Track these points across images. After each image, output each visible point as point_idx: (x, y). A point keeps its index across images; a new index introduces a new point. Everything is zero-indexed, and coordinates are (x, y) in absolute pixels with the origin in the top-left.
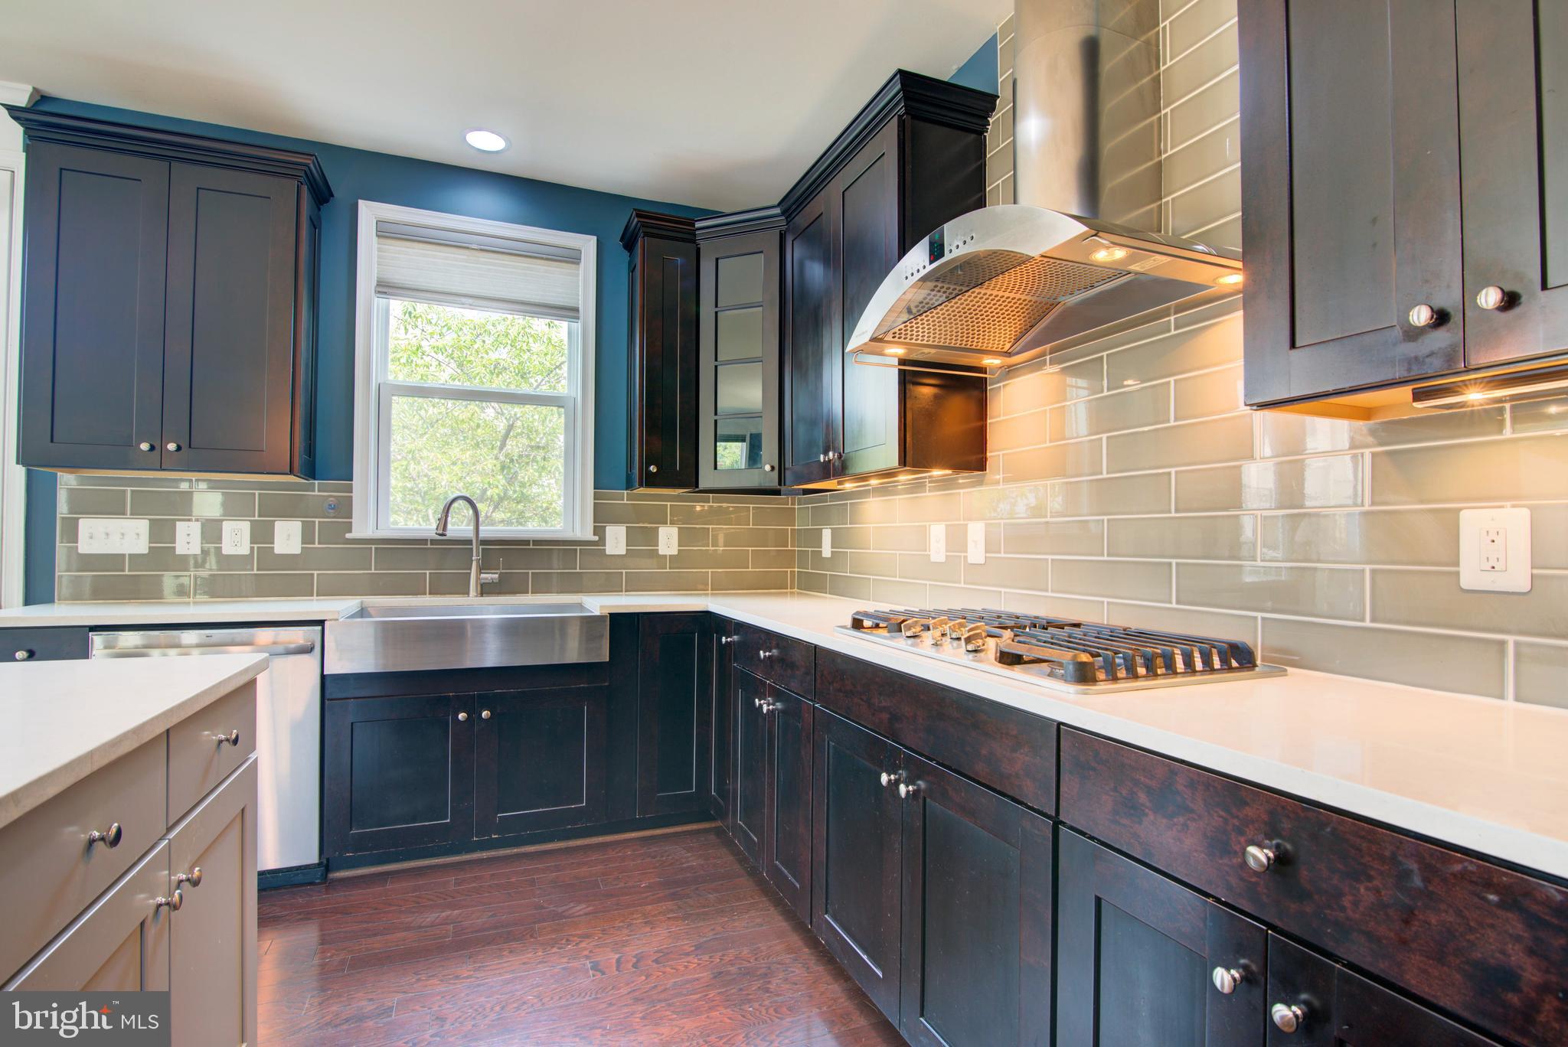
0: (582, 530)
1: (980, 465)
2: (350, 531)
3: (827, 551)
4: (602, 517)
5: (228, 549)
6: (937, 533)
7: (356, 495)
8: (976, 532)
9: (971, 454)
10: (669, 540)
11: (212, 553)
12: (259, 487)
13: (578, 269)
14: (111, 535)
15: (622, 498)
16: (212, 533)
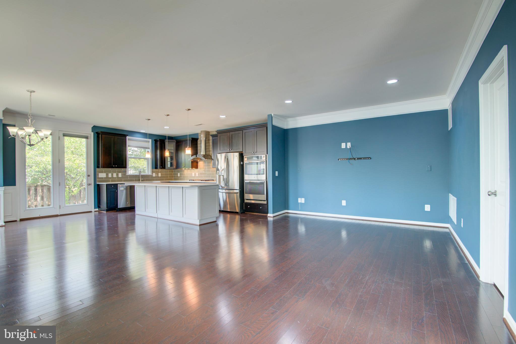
0: (150, 173)
1: (197, 168)
2: (126, 174)
3: (179, 175)
4: (153, 172)
5: (114, 177)
6: (193, 174)
7: (127, 170)
8: (197, 174)
9: (197, 167)
10: (160, 175)
11: (112, 177)
12: (117, 170)
13: (149, 143)
14: (102, 175)
15: (155, 170)
16: (112, 175)
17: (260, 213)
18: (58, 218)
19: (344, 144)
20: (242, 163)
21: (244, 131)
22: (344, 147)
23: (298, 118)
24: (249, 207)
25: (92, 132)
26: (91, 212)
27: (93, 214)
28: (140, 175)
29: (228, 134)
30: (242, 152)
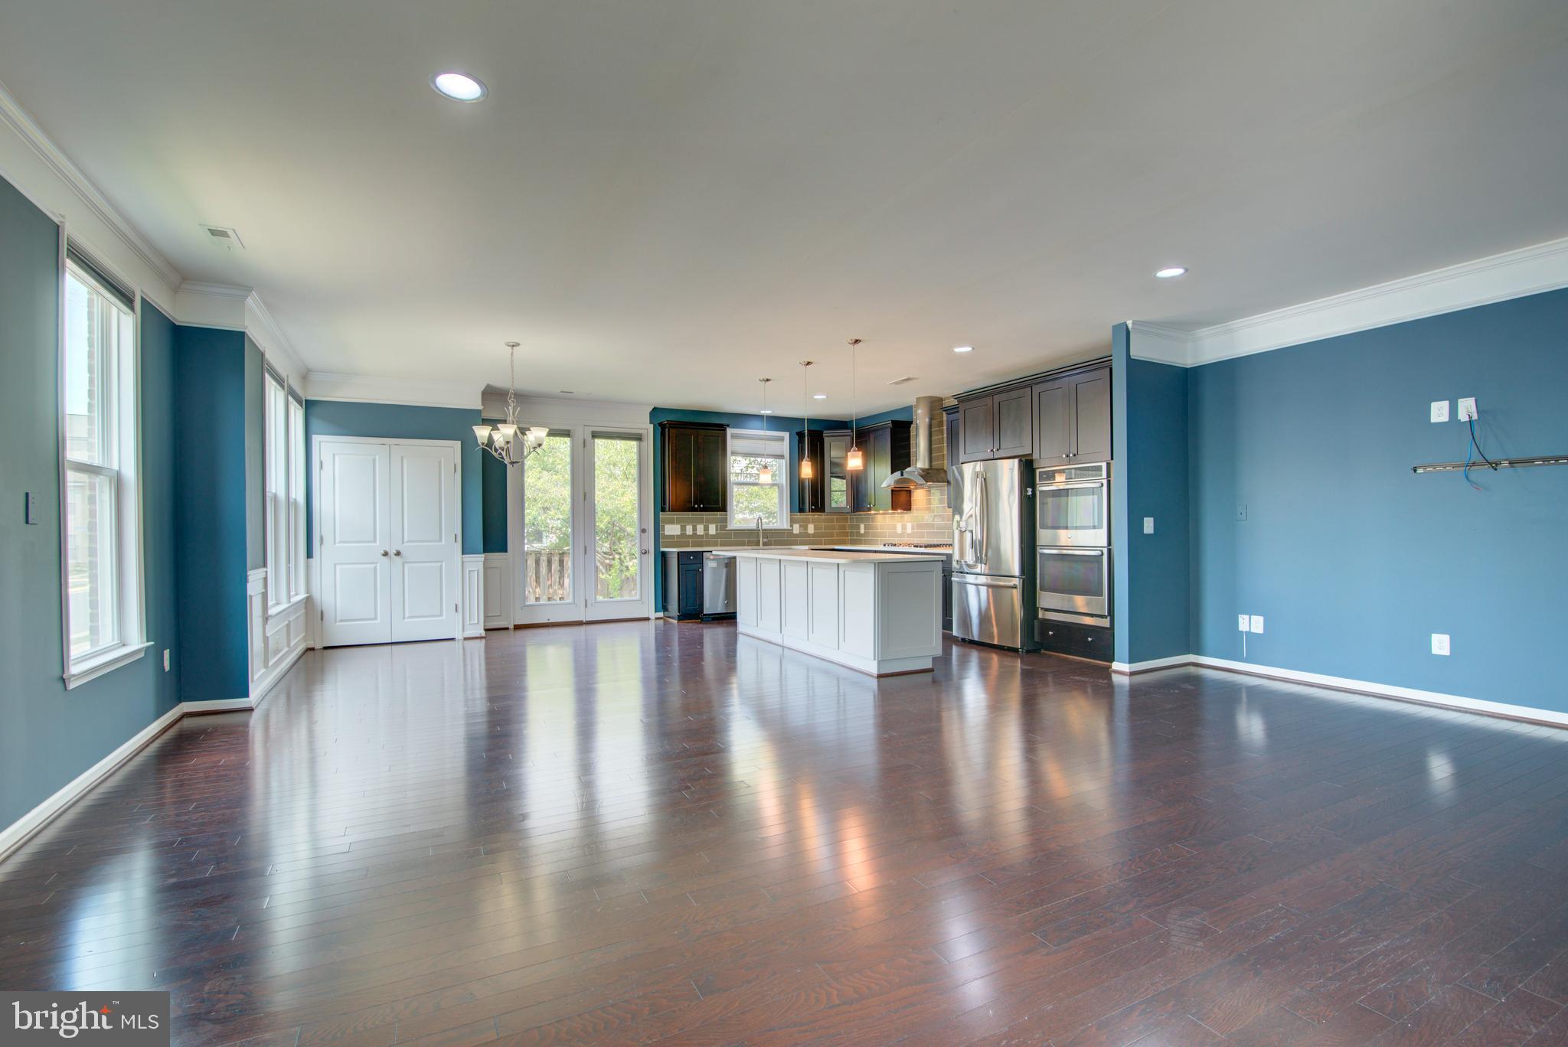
0: (786, 525)
1: (910, 509)
2: (726, 526)
3: (862, 531)
4: (792, 521)
5: (698, 534)
6: (899, 526)
7: (728, 517)
8: (909, 526)
9: (908, 507)
10: (811, 529)
11: (695, 534)
12: (706, 515)
13: (783, 443)
14: (672, 530)
15: (798, 515)
16: (695, 529)
17: (1086, 658)
18: (582, 628)
19: (1445, 404)
20: (1030, 493)
21: (1037, 389)
22: (1445, 418)
23: (1236, 323)
24: (1051, 633)
25: (651, 423)
26: (648, 619)
27: (652, 624)
28: (760, 528)
29: (989, 400)
30: (1031, 455)
